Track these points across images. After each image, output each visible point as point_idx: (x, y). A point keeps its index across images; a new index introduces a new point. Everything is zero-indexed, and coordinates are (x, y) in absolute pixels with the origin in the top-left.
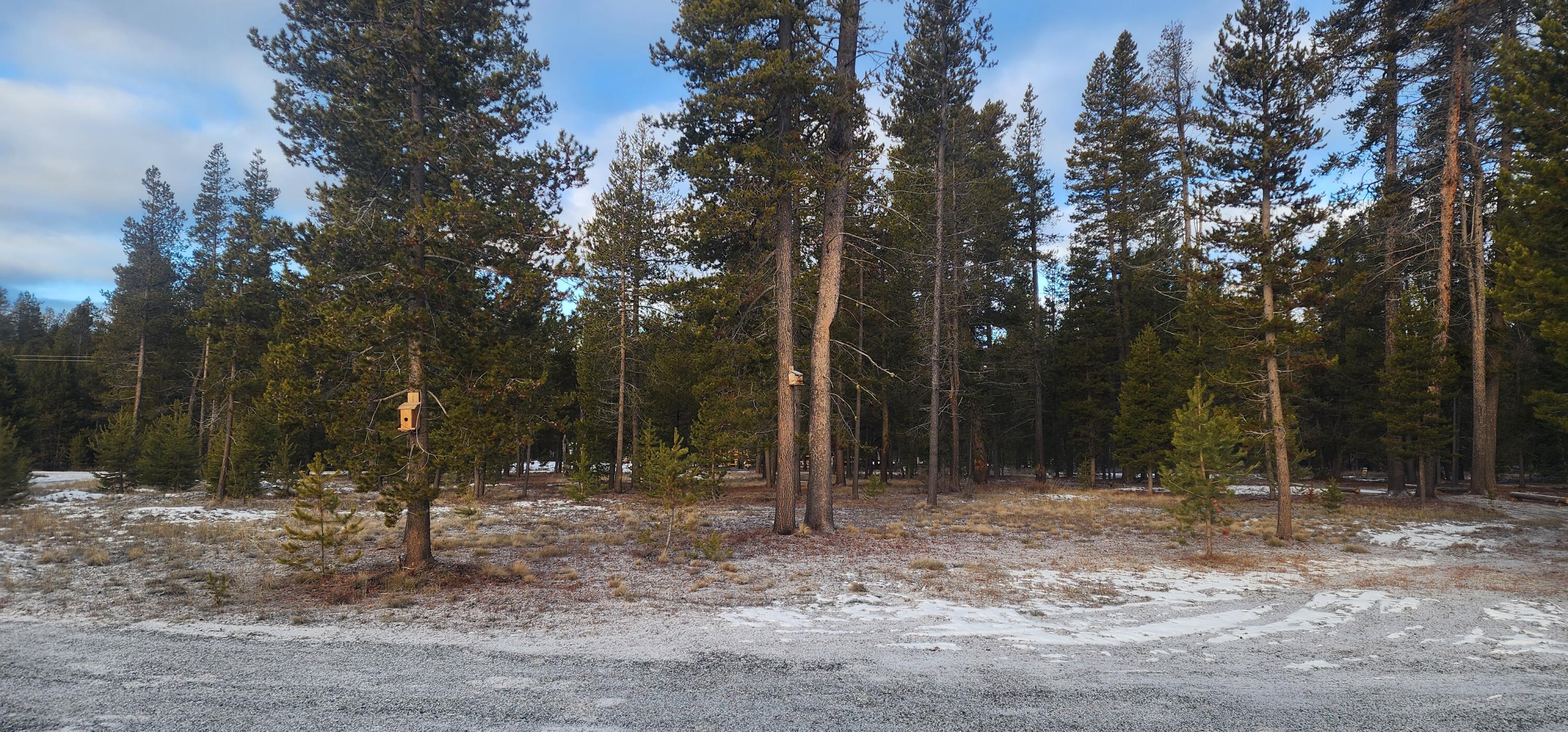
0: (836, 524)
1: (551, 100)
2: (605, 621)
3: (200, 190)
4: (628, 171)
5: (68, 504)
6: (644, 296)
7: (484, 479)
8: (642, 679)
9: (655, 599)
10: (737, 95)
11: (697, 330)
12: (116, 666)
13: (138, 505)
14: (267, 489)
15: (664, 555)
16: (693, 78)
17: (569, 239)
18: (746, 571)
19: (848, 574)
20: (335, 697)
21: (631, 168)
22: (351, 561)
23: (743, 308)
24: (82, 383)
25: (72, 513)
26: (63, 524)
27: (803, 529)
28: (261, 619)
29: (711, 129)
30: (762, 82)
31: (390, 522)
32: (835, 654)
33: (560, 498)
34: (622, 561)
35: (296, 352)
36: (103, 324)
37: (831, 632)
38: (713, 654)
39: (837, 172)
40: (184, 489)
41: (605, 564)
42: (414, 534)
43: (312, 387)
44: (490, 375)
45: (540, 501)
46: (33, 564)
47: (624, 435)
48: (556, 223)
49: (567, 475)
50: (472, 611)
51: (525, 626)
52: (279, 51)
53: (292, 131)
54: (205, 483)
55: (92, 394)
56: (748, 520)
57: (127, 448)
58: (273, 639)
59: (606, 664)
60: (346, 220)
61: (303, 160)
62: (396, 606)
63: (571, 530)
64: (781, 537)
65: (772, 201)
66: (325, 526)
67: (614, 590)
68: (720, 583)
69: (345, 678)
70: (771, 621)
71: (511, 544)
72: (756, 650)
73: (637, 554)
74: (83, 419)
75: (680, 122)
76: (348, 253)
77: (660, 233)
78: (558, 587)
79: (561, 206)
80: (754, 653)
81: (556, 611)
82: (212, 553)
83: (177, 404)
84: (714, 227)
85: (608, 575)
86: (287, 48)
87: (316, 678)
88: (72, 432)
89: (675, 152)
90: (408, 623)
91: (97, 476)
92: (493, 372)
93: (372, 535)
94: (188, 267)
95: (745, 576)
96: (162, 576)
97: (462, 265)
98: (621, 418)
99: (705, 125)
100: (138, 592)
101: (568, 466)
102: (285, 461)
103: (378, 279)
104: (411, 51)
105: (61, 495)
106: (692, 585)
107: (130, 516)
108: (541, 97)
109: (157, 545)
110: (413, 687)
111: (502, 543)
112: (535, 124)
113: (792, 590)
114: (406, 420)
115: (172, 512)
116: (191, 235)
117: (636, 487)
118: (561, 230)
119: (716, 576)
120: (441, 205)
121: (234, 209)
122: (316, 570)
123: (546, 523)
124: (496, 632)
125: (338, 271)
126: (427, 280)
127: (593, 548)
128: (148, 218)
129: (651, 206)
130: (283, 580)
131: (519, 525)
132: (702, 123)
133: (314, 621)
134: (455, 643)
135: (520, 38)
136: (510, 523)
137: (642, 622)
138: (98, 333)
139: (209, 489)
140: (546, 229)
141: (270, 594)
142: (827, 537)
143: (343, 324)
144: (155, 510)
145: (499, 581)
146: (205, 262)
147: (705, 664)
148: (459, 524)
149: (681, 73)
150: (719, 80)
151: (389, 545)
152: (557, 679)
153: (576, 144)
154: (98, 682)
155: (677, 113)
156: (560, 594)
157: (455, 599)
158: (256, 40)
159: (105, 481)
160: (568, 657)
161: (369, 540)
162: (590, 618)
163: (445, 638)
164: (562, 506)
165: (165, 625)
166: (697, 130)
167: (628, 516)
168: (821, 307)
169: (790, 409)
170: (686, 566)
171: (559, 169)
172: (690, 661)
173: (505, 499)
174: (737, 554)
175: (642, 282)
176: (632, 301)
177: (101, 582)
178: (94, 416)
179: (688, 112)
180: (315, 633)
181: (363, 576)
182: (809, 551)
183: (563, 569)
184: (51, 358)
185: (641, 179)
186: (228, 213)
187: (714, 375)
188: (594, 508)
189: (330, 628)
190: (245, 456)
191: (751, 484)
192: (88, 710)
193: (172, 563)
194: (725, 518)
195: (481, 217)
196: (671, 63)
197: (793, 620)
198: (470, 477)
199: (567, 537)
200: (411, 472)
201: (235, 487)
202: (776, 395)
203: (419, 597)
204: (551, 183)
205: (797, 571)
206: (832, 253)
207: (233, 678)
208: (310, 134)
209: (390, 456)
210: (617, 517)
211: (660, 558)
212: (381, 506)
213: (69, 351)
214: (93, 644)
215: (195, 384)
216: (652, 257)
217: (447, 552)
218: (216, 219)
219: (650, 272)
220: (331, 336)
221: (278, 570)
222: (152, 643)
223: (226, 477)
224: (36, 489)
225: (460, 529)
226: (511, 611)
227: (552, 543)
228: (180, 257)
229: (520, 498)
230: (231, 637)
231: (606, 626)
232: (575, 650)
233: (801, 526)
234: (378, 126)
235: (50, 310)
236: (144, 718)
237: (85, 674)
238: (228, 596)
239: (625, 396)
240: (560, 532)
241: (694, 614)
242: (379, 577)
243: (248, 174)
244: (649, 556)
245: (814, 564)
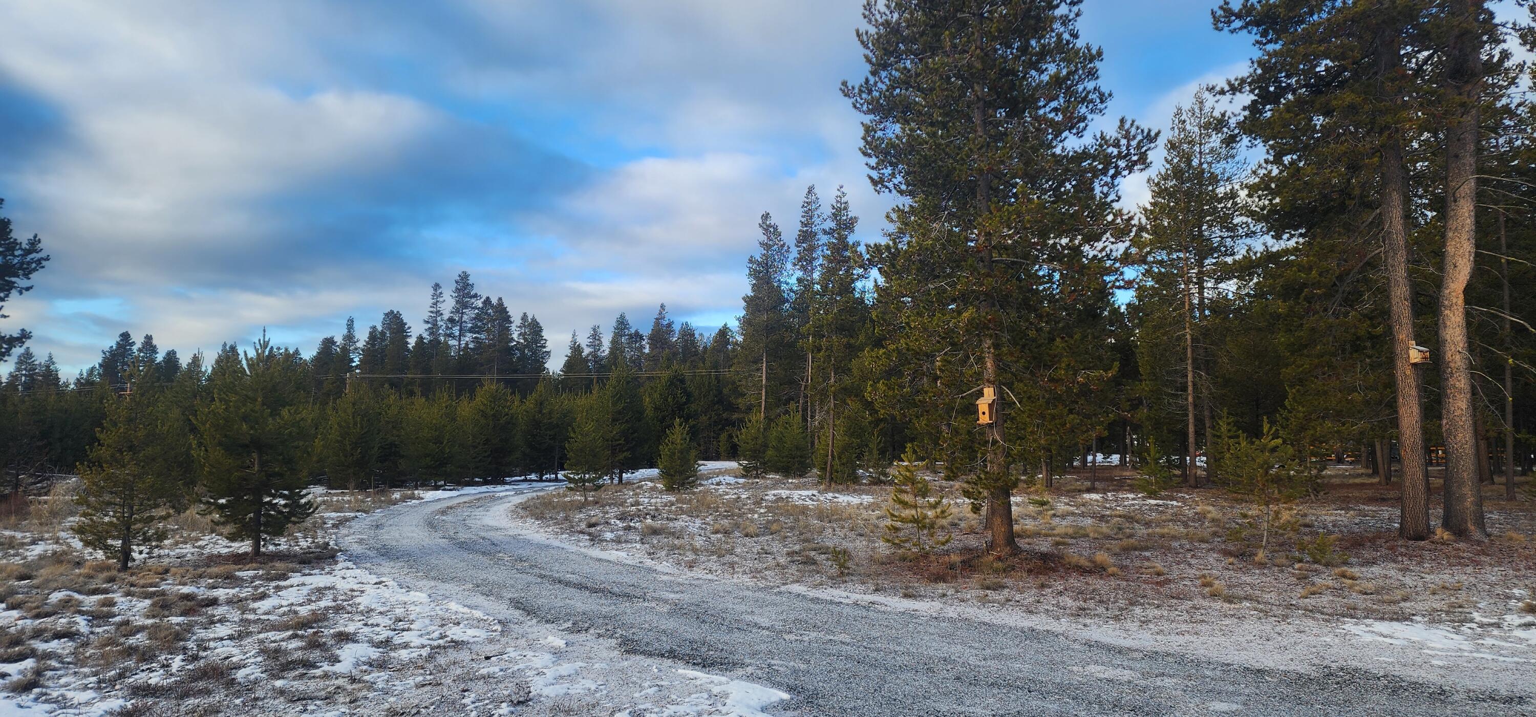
0: (1489, 530)
1: (1105, 89)
2: (1203, 621)
3: (799, 226)
4: (1185, 146)
5: (722, 487)
6: (1209, 277)
7: (1051, 471)
8: (1258, 688)
9: (1259, 603)
10: (1320, 42)
11: (1281, 307)
12: (776, 620)
13: (771, 489)
14: (863, 477)
15: (1261, 555)
16: (1264, 34)
17: (1135, 225)
18: (1369, 580)
19: (1516, 591)
20: (949, 667)
21: (1189, 143)
22: (943, 544)
23: (1340, 278)
24: (725, 391)
25: (727, 494)
26: (723, 503)
27: (1441, 534)
28: (877, 590)
29: (1289, 85)
30: (1353, 21)
31: (976, 509)
32: (1513, 685)
33: (1131, 491)
34: (1211, 559)
35: (888, 357)
36: (736, 343)
37: (1502, 659)
38: (1342, 669)
39: (1463, 105)
40: (801, 476)
41: (1193, 561)
42: (997, 521)
43: (902, 387)
44: (1060, 368)
45: (1109, 494)
46: (708, 534)
47: (1195, 426)
48: (1120, 211)
49: (1134, 468)
50: (1060, 599)
51: (1117, 618)
52: (864, 96)
53: (878, 164)
54: (815, 471)
55: (732, 399)
56: (1361, 522)
57: (759, 442)
58: (889, 609)
59: (1212, 666)
60: (924, 235)
61: (887, 187)
62: (988, 588)
63: (1148, 524)
64: (1411, 542)
65: (1375, 151)
66: (919, 510)
67: (1207, 589)
68: (1337, 591)
69: (956, 650)
70: (1414, 639)
71: (1087, 536)
72: (1398, 671)
73: (1227, 553)
74: (727, 420)
75: (1250, 84)
76: (927, 265)
77: (1225, 207)
78: (1145, 582)
79: (1119, 193)
80: (1397, 673)
81: (1147, 606)
82: (830, 530)
83: (792, 405)
84: (1299, 191)
85: (1197, 573)
86: (870, 92)
87: (930, 647)
88: (720, 430)
89: (1245, 117)
90: (1003, 605)
91: (741, 465)
92: (1063, 365)
93: (956, 521)
94: (793, 292)
95: (1370, 586)
96: (797, 548)
97: (1028, 264)
98: (1191, 408)
99: (1281, 82)
100: (782, 560)
101: (1134, 459)
102: (875, 452)
103: (953, 285)
104: (974, 70)
105: (718, 479)
106: (1300, 591)
107: (767, 498)
108: (1095, 89)
109: (790, 521)
110: (1017, 666)
111: (1079, 534)
112: (1089, 117)
113: (1437, 606)
114: (984, 413)
115: (796, 494)
116: (795, 265)
117: (1214, 482)
118: (1125, 217)
119: (1330, 583)
120: (1008, 210)
121: (824, 239)
122: (914, 550)
123: (1120, 516)
124: (1088, 621)
125: (919, 282)
126: (996, 282)
127: (1175, 544)
128: (764, 255)
129: (1214, 180)
130: (888, 557)
131: (1093, 517)
132: (1277, 81)
133: (920, 596)
134: (1049, 628)
135: (1071, 35)
136: (1083, 515)
137: (1247, 626)
138: (734, 350)
139: (819, 476)
140: (1110, 218)
141: (880, 569)
142: (1478, 545)
143: (925, 329)
144: (784, 493)
145: (1083, 571)
146: (805, 287)
147: (1332, 680)
148: (1033, 514)
149: (1250, 32)
150: (1296, 30)
151: (972, 531)
152: (1160, 675)
153: (1138, 128)
154: (766, 633)
155: (1246, 74)
156: (1148, 589)
157: (1043, 586)
158: (846, 91)
159: (746, 469)
160: (1168, 655)
161: (954, 525)
162: (1186, 616)
163: (1040, 622)
164: (1133, 499)
165: (805, 589)
166: (1272, 89)
167: (1209, 512)
168: (1449, 268)
169: (1414, 392)
170: (1290, 569)
171: (1120, 156)
172: (1313, 675)
173: (1074, 491)
174: (1354, 560)
175: (1207, 262)
176: (1196, 284)
177: (755, 551)
178: (734, 417)
179: (1259, 71)
180: (925, 607)
181: (955, 558)
182: (1452, 560)
183: (1146, 564)
184: (704, 372)
185: (1200, 153)
186: (820, 243)
187: (1308, 356)
188: (1169, 502)
189: (933, 603)
190: (845, 448)
191: (1358, 481)
192: (762, 655)
193: (802, 537)
194: (1329, 519)
195: (1044, 217)
196: (1238, 24)
197: (1446, 641)
198: (1036, 468)
199: (1145, 531)
200: (991, 462)
201: (839, 475)
202: (1392, 376)
203: (1009, 582)
204: (1112, 172)
205: (1440, 583)
206: (1462, 202)
207: (863, 640)
208: (891, 164)
209: (971, 447)
210: (1196, 513)
211: (1256, 559)
212: (967, 494)
213: (715, 366)
214: (757, 601)
215: (803, 388)
216: (1216, 234)
217: (1027, 540)
218: (812, 249)
219: (1216, 249)
220: (916, 340)
221: (883, 548)
222: (798, 604)
223: (832, 466)
224: (701, 474)
225: (1034, 519)
226: (1100, 602)
227: (1131, 536)
228: (787, 284)
229: (1089, 491)
230: (856, 604)
231: (1203, 627)
232: (1174, 648)
233: (1439, 531)
234: (947, 146)
235: (701, 335)
236: (803, 667)
237: (756, 624)
238: (849, 568)
239: (1194, 384)
240: (1137, 526)
241: (1311, 623)
242: (970, 560)
243: (833, 208)
244: (1240, 555)
245: (1464, 576)
